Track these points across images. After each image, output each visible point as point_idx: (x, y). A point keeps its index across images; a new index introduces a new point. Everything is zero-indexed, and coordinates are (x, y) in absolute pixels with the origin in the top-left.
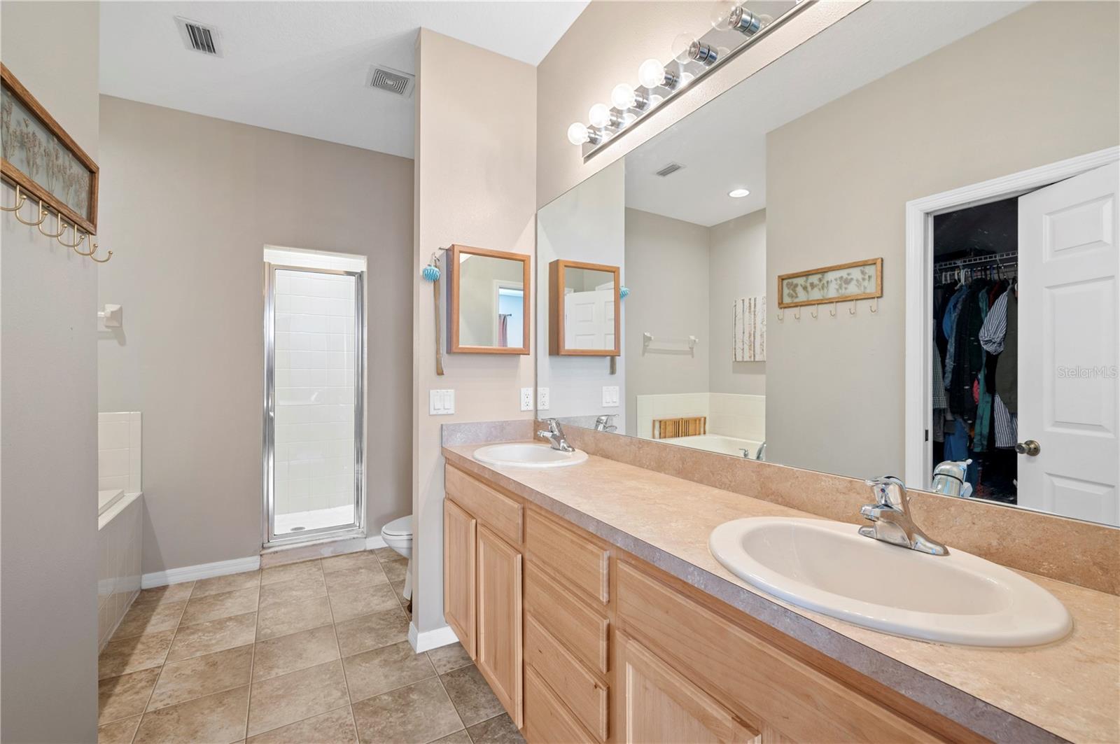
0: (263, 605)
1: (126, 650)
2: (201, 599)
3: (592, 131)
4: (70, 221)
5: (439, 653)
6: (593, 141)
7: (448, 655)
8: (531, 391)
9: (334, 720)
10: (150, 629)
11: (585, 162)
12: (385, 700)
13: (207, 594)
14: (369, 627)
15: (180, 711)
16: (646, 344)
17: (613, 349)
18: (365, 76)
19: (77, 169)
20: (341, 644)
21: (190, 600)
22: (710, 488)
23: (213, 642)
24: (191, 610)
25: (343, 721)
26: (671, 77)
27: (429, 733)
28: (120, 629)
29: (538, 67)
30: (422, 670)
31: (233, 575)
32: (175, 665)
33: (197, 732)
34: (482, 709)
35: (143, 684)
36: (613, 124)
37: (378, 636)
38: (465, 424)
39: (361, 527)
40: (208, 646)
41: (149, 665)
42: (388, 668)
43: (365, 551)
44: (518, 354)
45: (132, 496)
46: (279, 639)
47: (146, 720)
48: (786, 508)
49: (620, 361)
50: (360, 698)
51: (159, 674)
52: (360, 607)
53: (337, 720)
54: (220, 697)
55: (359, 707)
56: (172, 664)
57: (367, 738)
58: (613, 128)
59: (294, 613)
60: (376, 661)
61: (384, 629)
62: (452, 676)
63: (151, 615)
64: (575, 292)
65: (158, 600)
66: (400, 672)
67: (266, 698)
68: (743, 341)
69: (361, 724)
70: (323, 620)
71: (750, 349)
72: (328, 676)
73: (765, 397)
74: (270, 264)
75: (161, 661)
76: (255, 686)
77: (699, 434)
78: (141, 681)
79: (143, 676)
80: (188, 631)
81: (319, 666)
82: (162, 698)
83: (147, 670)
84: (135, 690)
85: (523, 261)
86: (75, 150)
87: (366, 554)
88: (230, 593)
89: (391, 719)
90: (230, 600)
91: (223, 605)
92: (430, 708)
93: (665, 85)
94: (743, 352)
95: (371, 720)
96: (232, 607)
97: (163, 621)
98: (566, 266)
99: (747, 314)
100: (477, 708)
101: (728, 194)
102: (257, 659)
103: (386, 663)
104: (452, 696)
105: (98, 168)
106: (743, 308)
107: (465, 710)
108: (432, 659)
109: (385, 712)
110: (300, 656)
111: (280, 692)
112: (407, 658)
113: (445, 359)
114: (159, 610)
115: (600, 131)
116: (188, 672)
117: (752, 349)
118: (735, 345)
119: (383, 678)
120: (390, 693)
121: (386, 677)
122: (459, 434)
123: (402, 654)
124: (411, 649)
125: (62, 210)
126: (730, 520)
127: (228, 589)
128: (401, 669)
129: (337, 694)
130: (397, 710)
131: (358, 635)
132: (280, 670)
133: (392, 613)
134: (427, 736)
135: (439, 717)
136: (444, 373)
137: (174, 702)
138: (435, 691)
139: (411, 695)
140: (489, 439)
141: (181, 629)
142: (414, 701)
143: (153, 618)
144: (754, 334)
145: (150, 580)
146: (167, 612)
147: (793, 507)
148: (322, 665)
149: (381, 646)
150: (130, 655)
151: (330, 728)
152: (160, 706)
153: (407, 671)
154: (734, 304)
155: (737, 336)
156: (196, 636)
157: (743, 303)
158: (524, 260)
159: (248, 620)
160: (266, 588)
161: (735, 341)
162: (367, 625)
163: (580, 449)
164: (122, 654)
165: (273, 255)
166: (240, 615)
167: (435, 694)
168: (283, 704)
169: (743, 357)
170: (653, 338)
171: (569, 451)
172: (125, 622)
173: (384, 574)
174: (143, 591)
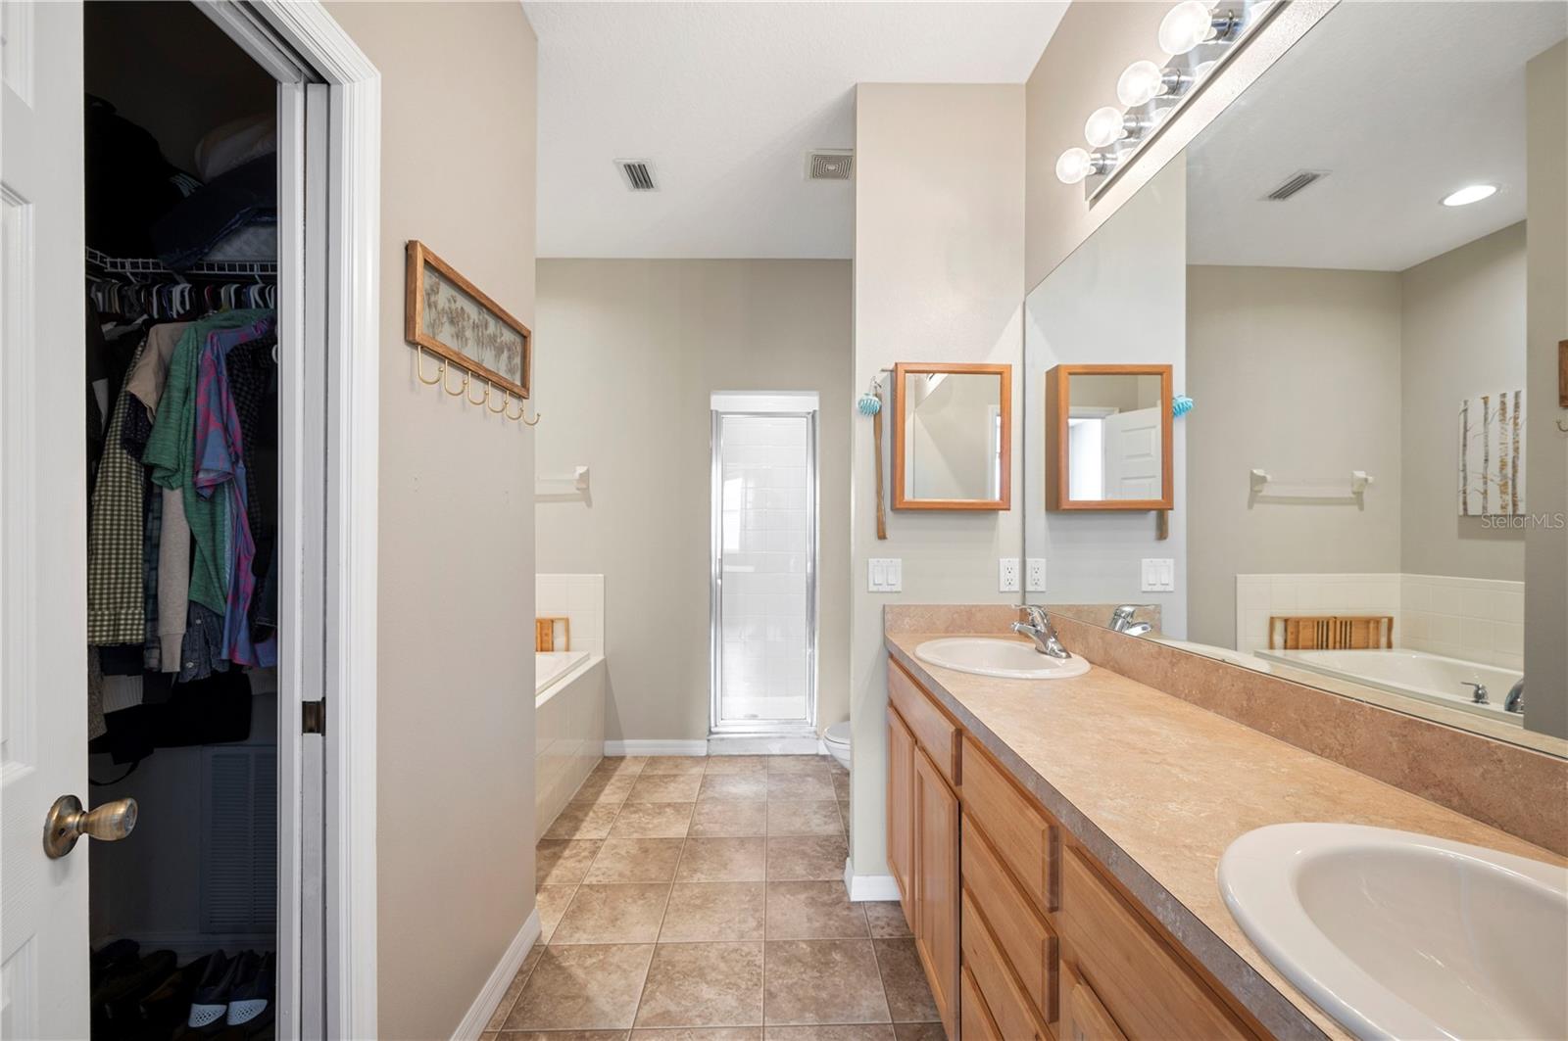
0: (701, 797)
1: (580, 814)
2: (649, 777)
3: (1098, 155)
4: (501, 386)
5: (878, 909)
6: (1101, 171)
7: (890, 916)
8: (1016, 562)
9: (743, 954)
10: (603, 799)
11: (1091, 208)
12: (802, 948)
13: (655, 772)
14: (803, 850)
15: (608, 892)
16: (1256, 488)
17: (1160, 498)
18: (803, 168)
19: (508, 336)
20: (769, 863)
21: (640, 776)
22: (1300, 752)
23: (650, 826)
24: (639, 787)
25: (752, 959)
26: (1227, 20)
27: (845, 1012)
28: (580, 793)
29: (1027, 84)
30: (853, 924)
31: (681, 757)
32: (614, 842)
33: (617, 919)
34: (920, 1004)
35: (586, 854)
36: (1131, 133)
37: (811, 865)
38: (916, 606)
39: (814, 724)
40: (645, 829)
41: (594, 835)
42: (813, 910)
43: (817, 755)
44: (994, 509)
45: (596, 659)
46: (710, 841)
47: (580, 891)
48: (1468, 821)
49: (1177, 519)
50: (776, 936)
51: (599, 848)
52: (798, 824)
53: (746, 955)
54: (645, 888)
55: (772, 948)
56: (612, 841)
57: (772, 989)
58: (1132, 140)
59: (730, 814)
60: (803, 897)
61: (818, 857)
62: (889, 945)
63: (606, 785)
64: (1121, 411)
65: (615, 769)
66: (827, 917)
67: (683, 904)
68: (1485, 477)
69: (770, 970)
70: (755, 830)
71: (1504, 492)
72: (748, 898)
73: (1523, 583)
74: (717, 412)
75: (603, 834)
76: (676, 886)
77: (1377, 647)
78: (585, 849)
79: (588, 844)
80: (632, 809)
81: (740, 883)
82: (598, 873)
83: (591, 840)
84: (579, 858)
85: (1000, 373)
86: (505, 318)
87: (817, 758)
88: (675, 776)
89: (804, 976)
90: (673, 784)
91: (666, 788)
92: (853, 979)
93: (1217, 38)
94: (1485, 498)
95: (782, 969)
96: (673, 793)
97: (614, 793)
98: (1070, 374)
99: (1495, 425)
100: (913, 1000)
101: (1441, 202)
102: (684, 856)
103: (812, 902)
104: (884, 972)
105: (530, 332)
106: (1486, 413)
107: (897, 998)
108: (869, 914)
109: (799, 964)
110: (725, 866)
111: (698, 902)
112: (838, 903)
113: (890, 518)
114: (612, 781)
115: (1113, 152)
116: (623, 853)
117: (1510, 490)
118: (1465, 485)
119: (805, 920)
120: (810, 943)
121: (810, 920)
122: (907, 620)
123: (834, 896)
124: (845, 893)
125: (490, 377)
126: (1306, 820)
127: (674, 772)
128: (829, 915)
129: (752, 923)
130: (814, 967)
131: (789, 858)
132: (703, 876)
133: (833, 840)
134: (842, 1015)
135: (862, 995)
136: (888, 536)
137: (605, 881)
138: (863, 957)
139: (834, 955)
140: (951, 629)
141: (627, 805)
142: (835, 962)
143: (607, 787)
144: (1514, 462)
145: (611, 748)
146: (619, 784)
147: (1489, 821)
148: (744, 883)
149: (812, 878)
150: (582, 821)
151: (737, 962)
152: (593, 880)
153: (836, 921)
154: (1462, 407)
155: (1468, 467)
156: (637, 816)
157: (1486, 403)
158: (1002, 373)
159: (685, 810)
160: (709, 777)
161: (1465, 478)
162: (802, 848)
163: (1083, 656)
164: (576, 818)
165: (720, 401)
166: (680, 804)
167: (862, 962)
168: (698, 917)
169: (1485, 508)
170: (1269, 477)
171: (1061, 657)
172: (585, 786)
173: (833, 788)
174: (605, 758)
